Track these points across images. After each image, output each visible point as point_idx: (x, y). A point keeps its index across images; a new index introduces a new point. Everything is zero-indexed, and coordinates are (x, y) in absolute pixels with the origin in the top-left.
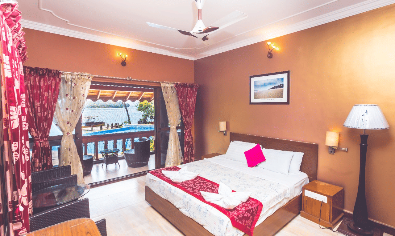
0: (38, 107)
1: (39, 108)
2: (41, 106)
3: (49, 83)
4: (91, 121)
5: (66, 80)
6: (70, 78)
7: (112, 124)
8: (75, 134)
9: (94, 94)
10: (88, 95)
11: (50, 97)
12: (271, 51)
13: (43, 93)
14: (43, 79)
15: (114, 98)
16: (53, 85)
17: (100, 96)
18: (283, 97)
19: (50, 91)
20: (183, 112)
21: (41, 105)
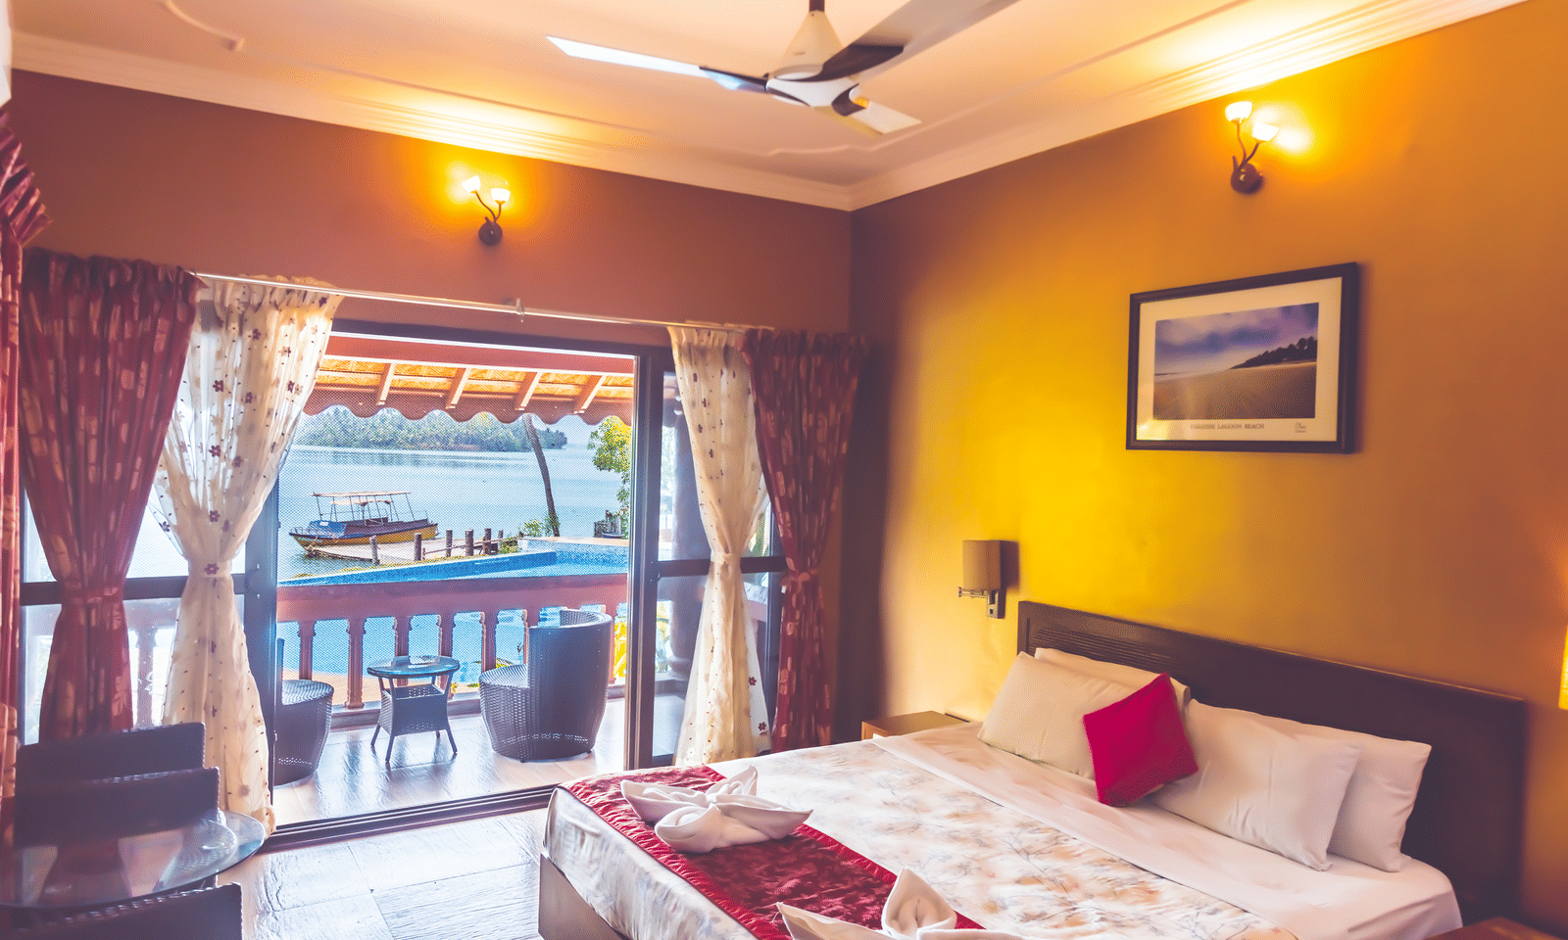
0: (88, 438)
1: (93, 444)
2: (100, 437)
3: (145, 326)
4: (373, 513)
5: (219, 313)
6: (236, 304)
7: (470, 535)
8: (242, 570)
9: (364, 379)
10: (317, 384)
11: (141, 393)
12: (1248, 155)
13: (114, 373)
14: (117, 311)
15: (455, 400)
16: (158, 336)
17: (392, 388)
18: (1311, 414)
19: (144, 366)
20: (782, 483)
21: (101, 428)
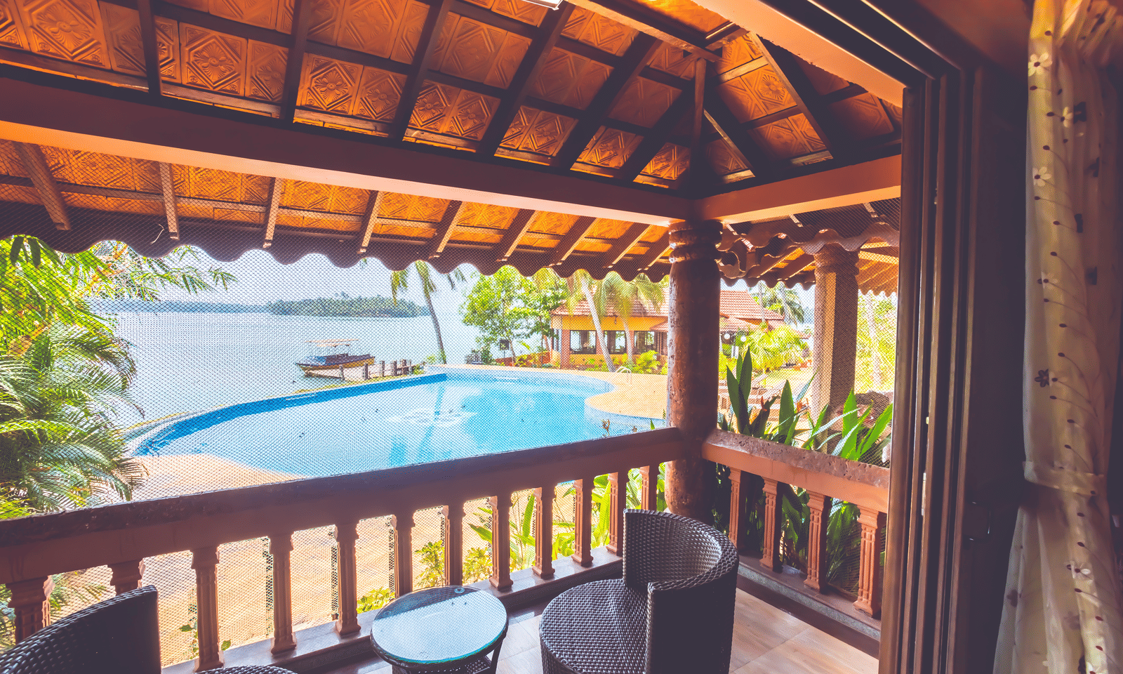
4: (340, 351)
7: (395, 362)
